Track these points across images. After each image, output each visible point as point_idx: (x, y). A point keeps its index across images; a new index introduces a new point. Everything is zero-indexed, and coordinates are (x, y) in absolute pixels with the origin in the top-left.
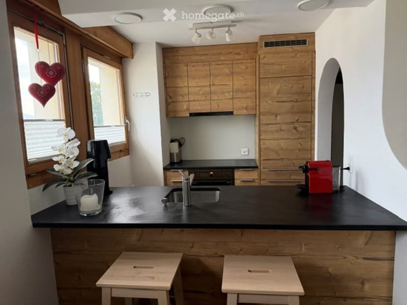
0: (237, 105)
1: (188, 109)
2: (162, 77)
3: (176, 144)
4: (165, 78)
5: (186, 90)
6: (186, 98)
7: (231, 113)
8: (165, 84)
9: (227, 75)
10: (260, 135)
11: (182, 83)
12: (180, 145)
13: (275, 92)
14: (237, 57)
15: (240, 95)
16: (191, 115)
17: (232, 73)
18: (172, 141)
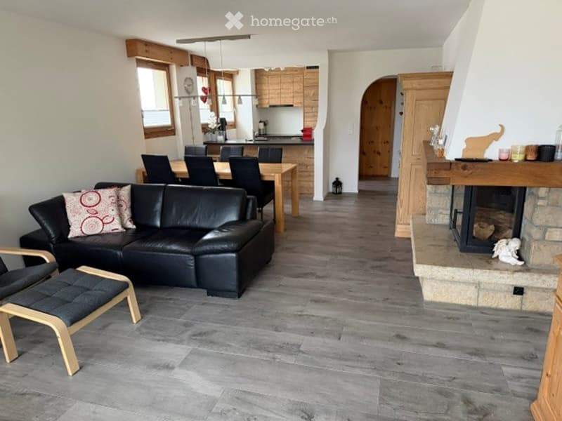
0: (296, 101)
1: (268, 103)
2: (254, 83)
3: (262, 124)
4: (256, 84)
5: (267, 92)
6: (267, 97)
7: (292, 106)
8: (256, 88)
9: (289, 83)
10: (304, 119)
11: (265, 87)
12: (265, 125)
13: (311, 95)
14: (296, 73)
15: (297, 95)
16: (271, 106)
17: (293, 82)
18: (260, 122)
